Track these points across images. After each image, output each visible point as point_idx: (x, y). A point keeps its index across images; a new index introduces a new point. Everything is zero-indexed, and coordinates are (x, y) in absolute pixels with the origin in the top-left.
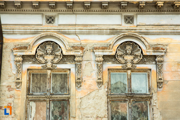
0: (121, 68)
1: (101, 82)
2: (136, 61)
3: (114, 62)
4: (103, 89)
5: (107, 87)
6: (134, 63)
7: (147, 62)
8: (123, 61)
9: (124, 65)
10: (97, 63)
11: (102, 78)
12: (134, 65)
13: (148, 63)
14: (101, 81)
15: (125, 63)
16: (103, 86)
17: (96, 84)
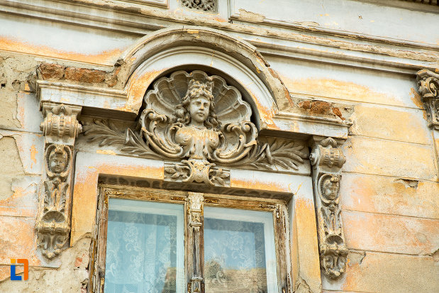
0: (160, 176)
1: (59, 233)
2: (228, 152)
3: (128, 149)
4: (66, 272)
5: (86, 260)
6: (218, 163)
7: (275, 162)
8: (172, 149)
9: (178, 165)
10: (49, 139)
11: (66, 215)
12: (219, 170)
13: (280, 169)
14: (63, 226)
15: (179, 159)
16: (68, 256)
17: (35, 241)
